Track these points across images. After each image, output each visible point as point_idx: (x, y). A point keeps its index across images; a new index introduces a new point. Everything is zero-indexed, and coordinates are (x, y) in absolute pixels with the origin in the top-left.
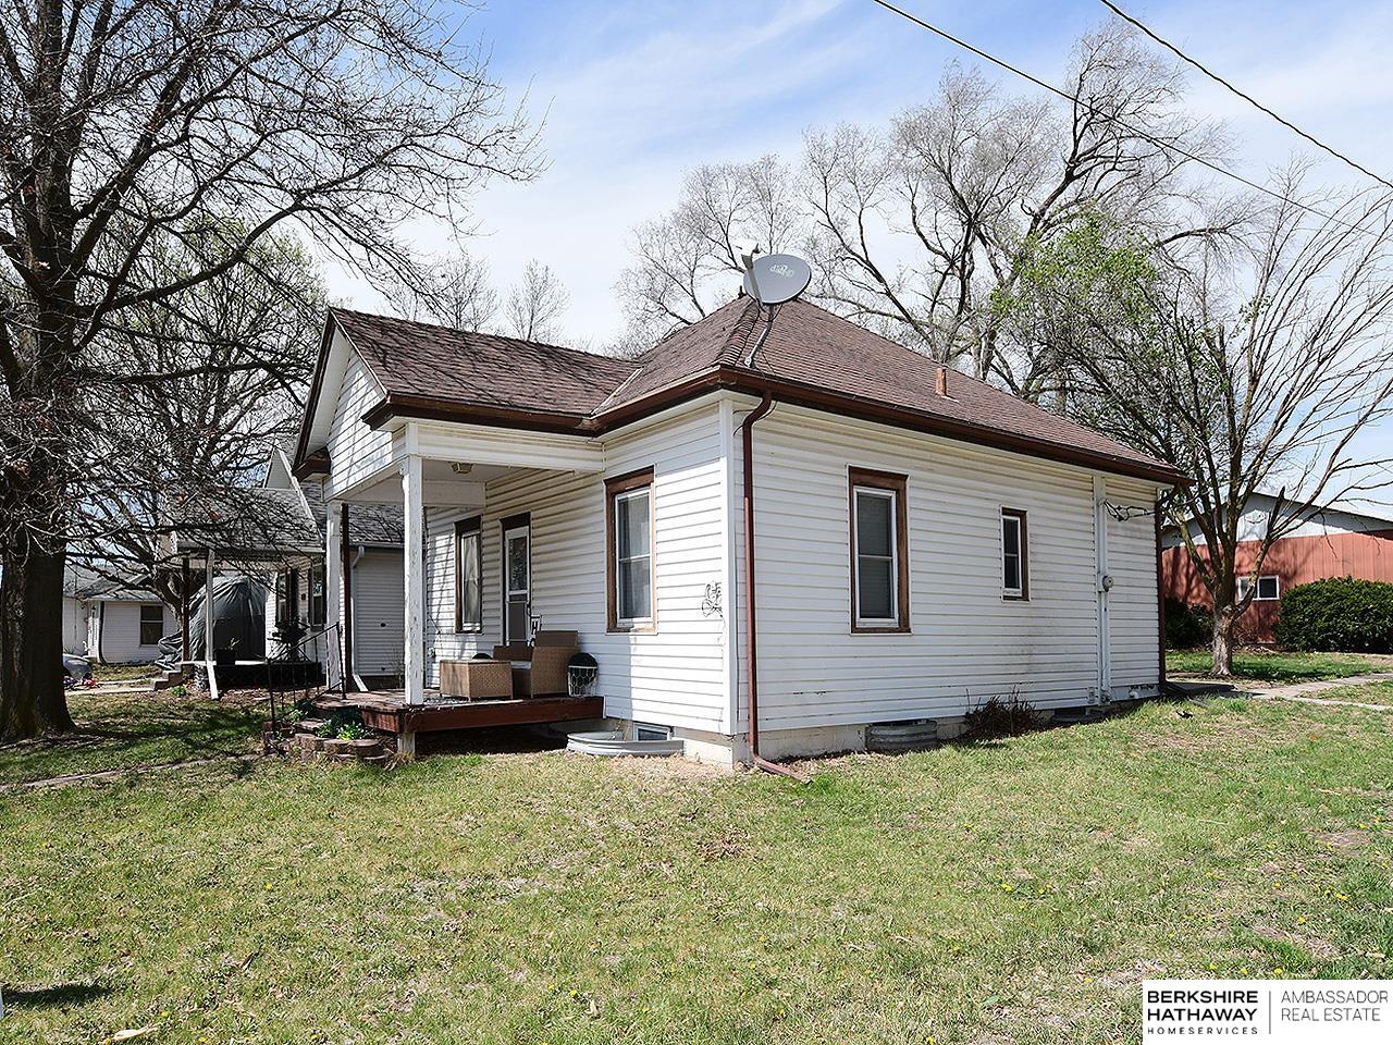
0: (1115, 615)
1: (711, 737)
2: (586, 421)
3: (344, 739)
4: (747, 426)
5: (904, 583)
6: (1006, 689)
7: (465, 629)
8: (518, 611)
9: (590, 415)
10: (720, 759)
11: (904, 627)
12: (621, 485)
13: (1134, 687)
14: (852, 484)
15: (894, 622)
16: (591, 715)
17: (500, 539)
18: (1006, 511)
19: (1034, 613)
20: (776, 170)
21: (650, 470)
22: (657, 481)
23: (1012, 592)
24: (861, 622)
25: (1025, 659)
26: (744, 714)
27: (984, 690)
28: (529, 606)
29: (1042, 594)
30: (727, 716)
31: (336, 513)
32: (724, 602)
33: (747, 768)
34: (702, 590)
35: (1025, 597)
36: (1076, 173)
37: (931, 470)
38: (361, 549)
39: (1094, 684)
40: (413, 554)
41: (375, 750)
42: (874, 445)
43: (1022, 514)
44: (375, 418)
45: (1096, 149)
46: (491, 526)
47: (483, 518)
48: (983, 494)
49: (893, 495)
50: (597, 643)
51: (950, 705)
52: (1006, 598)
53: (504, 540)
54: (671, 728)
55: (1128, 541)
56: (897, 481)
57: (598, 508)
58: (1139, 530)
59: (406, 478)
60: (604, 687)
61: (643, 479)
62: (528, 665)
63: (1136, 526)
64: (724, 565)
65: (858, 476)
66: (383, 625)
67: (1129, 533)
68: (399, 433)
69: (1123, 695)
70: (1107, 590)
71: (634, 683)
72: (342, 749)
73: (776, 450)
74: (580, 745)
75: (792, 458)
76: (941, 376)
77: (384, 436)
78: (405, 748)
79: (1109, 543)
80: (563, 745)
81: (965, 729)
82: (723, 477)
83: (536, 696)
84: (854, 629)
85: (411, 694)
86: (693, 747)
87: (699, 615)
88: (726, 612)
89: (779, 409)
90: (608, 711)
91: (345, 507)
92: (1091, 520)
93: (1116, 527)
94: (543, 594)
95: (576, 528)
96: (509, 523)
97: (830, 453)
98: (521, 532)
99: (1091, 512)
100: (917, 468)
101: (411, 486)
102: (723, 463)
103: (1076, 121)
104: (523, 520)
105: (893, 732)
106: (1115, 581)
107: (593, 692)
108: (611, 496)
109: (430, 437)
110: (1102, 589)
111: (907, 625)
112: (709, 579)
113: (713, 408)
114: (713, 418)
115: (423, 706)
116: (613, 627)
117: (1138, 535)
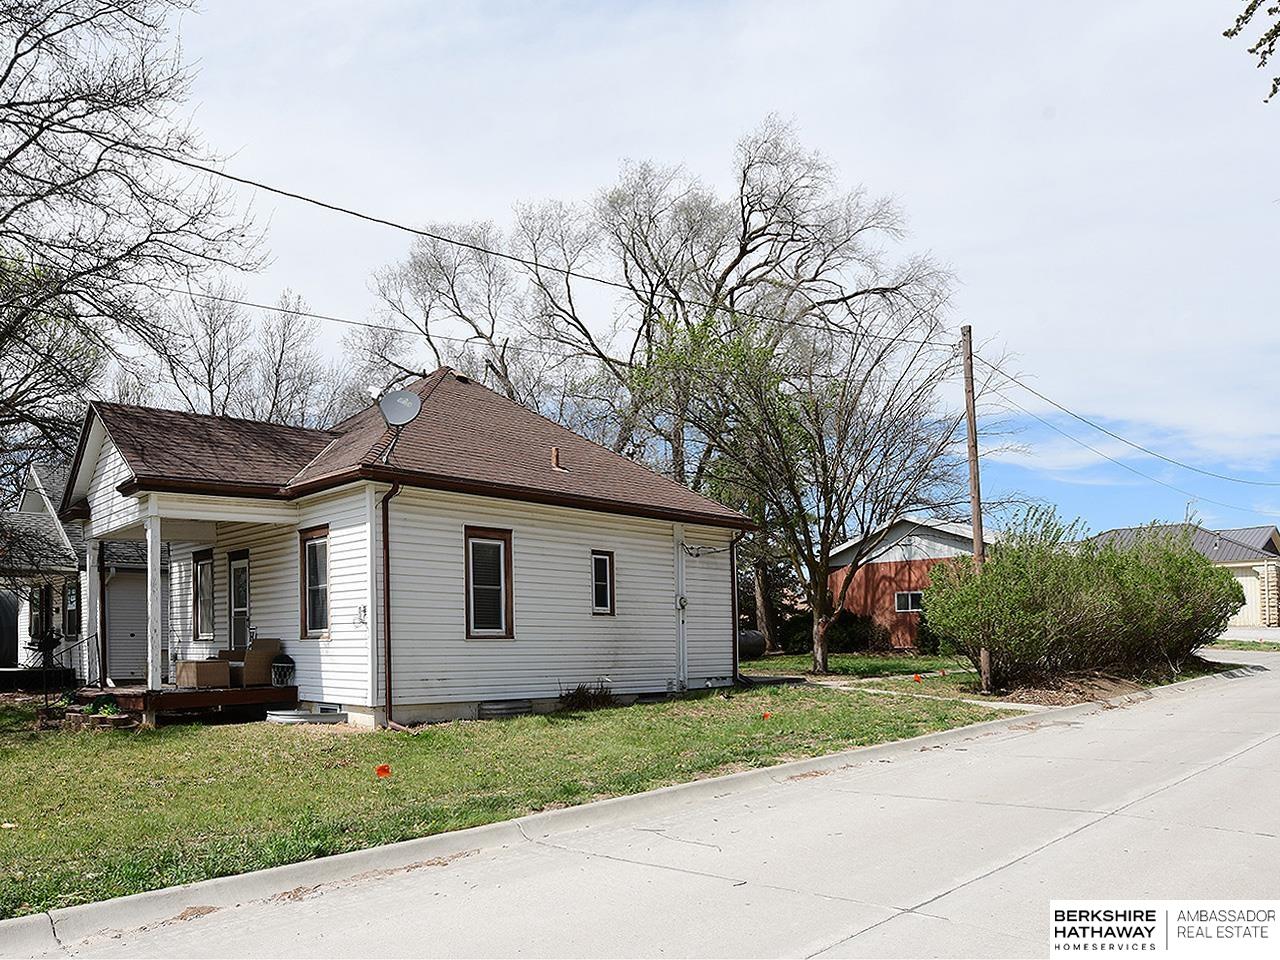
0: (691, 626)
1: (361, 709)
2: (282, 491)
3: (103, 714)
4: (385, 501)
5: (509, 603)
6: (596, 678)
7: (200, 638)
8: (240, 623)
9: (285, 485)
10: (365, 722)
11: (510, 634)
12: (310, 535)
13: (709, 679)
14: (467, 537)
15: (502, 631)
16: (288, 699)
17: (226, 568)
18: (594, 552)
19: (619, 624)
20: (492, 235)
21: (326, 526)
22: (331, 534)
23: (601, 609)
24: (474, 631)
25: (612, 658)
26: (382, 693)
27: (575, 679)
28: (248, 620)
29: (625, 611)
30: (370, 696)
31: (94, 549)
32: (368, 619)
33: (385, 728)
34: (356, 611)
35: (612, 613)
36: (748, 248)
37: (533, 526)
38: (113, 570)
39: (674, 676)
40: (153, 585)
41: (126, 722)
42: (485, 509)
43: (610, 554)
44: (126, 489)
45: (766, 227)
46: (220, 557)
47: (214, 551)
48: (577, 541)
49: (502, 544)
50: (295, 648)
51: (549, 689)
52: (594, 614)
53: (230, 569)
54: (340, 705)
55: (705, 571)
56: (505, 535)
57: (294, 550)
58: (716, 563)
59: (149, 531)
60: (301, 680)
61: (322, 532)
62: (243, 664)
63: (713, 560)
64: (368, 594)
65: (471, 532)
66: (132, 635)
67: (705, 566)
68: (143, 500)
69: (701, 685)
70: (683, 607)
71: (324, 675)
72: (103, 720)
73: (407, 516)
74: (275, 718)
75: (421, 521)
76: (554, 453)
77: (132, 501)
78: (146, 721)
79: (687, 573)
80: (263, 718)
81: (560, 706)
82: (367, 536)
83: (247, 686)
84: (469, 636)
85: (153, 682)
86: (353, 717)
87: (351, 627)
88: (369, 625)
89: (404, 489)
90: (301, 697)
91: (101, 543)
92: (672, 557)
93: (695, 561)
94: (258, 611)
95: (279, 563)
96: (235, 556)
97: (450, 517)
98: (243, 563)
99: (671, 551)
100: (520, 524)
101: (152, 538)
102: (368, 524)
103: (744, 208)
104: (243, 554)
105: (496, 707)
106: (689, 601)
107: (290, 683)
108: (303, 542)
109: (165, 503)
110: (679, 607)
111: (512, 633)
112: (361, 603)
113: (362, 489)
114: (361, 496)
115: (161, 691)
116: (304, 636)
117: (714, 567)
